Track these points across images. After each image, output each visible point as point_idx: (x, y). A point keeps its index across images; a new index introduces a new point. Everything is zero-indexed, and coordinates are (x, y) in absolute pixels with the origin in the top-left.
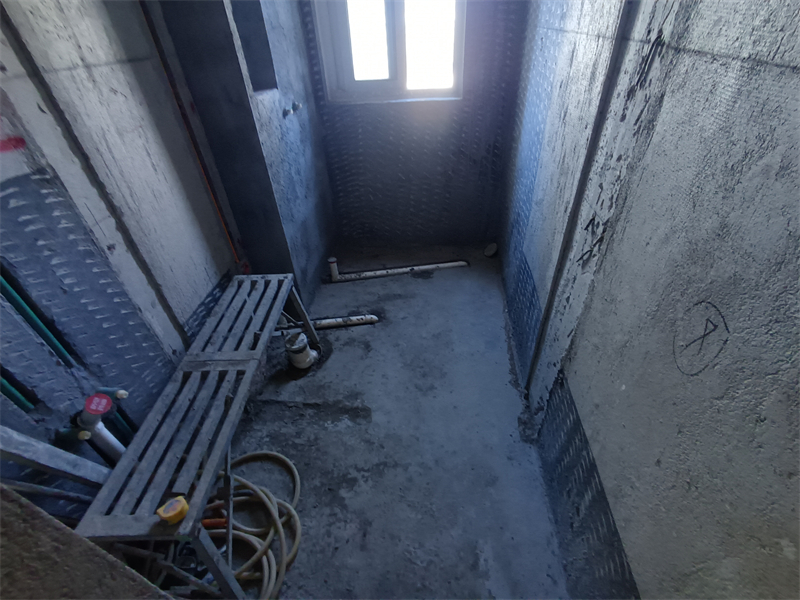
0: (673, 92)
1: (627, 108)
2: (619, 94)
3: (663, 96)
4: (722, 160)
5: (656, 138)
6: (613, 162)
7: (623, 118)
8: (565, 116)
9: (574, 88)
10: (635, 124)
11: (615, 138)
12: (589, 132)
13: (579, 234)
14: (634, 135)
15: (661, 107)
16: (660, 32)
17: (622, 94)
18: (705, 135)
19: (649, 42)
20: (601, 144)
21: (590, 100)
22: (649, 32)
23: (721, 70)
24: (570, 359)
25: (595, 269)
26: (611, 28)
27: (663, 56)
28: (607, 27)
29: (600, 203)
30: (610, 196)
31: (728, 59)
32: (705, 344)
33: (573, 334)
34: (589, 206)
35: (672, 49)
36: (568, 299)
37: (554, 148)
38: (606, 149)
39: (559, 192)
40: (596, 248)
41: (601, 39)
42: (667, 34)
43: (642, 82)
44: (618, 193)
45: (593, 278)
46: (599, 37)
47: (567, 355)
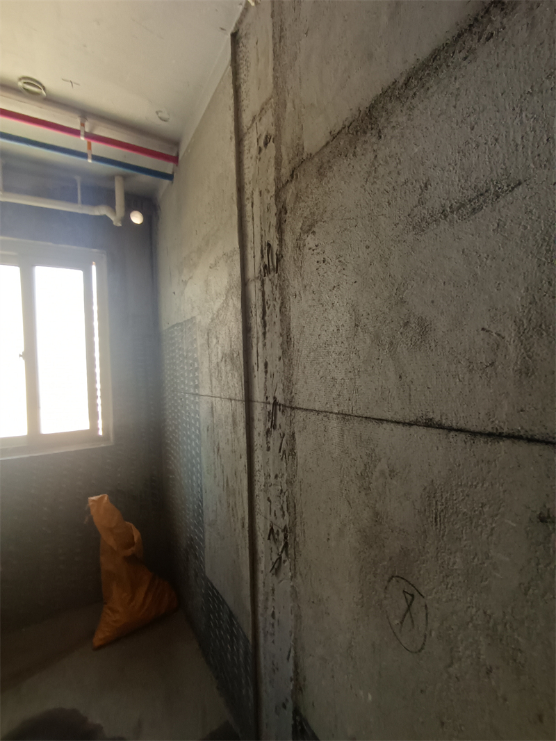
0: (300, 432)
1: (269, 442)
2: (259, 434)
3: (293, 434)
4: (352, 471)
5: (300, 461)
6: (272, 480)
7: (268, 449)
8: (218, 450)
9: (220, 431)
10: (280, 452)
11: (267, 463)
12: (244, 460)
13: (263, 545)
14: (282, 459)
15: (295, 441)
16: (275, 398)
17: (261, 433)
18: (334, 456)
19: (269, 403)
20: (257, 467)
21: (238, 439)
22: (267, 398)
23: (325, 419)
24: (301, 689)
25: (290, 574)
26: (238, 395)
27: (283, 411)
28: (236, 394)
29: (273, 514)
30: (280, 506)
31: (326, 413)
32: (413, 615)
33: (292, 654)
34: (263, 518)
35: (288, 407)
36: (273, 615)
37: (215, 474)
38: (262, 471)
39: (231, 511)
40: (283, 555)
41: (233, 401)
42: (280, 399)
43: (274, 426)
44: (285, 503)
45: (292, 584)
46: (231, 400)
47: (295, 686)
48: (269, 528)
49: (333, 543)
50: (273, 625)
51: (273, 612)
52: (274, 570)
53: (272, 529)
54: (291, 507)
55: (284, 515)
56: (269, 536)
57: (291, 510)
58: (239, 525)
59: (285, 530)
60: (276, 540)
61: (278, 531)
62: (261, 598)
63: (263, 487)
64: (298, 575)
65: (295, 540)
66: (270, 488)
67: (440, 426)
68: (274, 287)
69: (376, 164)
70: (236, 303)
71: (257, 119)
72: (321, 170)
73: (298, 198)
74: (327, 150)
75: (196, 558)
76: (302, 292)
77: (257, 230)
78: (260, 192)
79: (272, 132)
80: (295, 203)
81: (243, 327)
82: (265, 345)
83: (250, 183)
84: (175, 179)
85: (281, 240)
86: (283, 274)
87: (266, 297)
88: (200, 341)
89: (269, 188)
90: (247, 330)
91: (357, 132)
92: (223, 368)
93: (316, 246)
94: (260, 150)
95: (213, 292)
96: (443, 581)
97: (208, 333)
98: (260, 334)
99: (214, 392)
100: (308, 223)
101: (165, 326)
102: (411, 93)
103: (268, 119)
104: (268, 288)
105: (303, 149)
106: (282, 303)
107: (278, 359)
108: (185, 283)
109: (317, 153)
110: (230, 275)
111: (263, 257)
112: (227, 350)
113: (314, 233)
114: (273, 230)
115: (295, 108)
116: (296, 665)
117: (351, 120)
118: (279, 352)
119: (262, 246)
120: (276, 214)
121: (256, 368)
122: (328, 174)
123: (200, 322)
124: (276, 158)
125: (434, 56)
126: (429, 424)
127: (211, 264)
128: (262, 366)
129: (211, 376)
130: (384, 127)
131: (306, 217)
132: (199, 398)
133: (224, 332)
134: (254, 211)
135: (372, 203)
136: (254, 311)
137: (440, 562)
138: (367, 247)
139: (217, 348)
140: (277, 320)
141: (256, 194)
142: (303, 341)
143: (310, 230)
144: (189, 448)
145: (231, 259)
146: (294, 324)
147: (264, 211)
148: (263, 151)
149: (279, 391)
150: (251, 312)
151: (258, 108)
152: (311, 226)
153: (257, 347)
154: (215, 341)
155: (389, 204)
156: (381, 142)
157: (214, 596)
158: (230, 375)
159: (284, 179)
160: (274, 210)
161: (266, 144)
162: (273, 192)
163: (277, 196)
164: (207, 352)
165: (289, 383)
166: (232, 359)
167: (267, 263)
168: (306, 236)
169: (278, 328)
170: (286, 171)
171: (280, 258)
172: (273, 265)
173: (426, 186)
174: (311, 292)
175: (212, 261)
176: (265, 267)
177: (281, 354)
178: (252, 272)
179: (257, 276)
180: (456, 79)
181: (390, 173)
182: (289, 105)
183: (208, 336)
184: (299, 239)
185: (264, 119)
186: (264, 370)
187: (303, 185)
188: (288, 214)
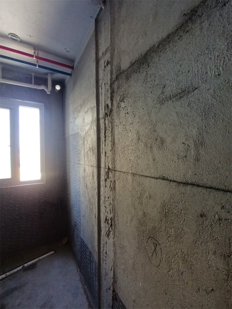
0: (117, 180)
1: (106, 184)
2: (102, 180)
3: (115, 181)
4: (136, 196)
5: (117, 191)
6: (107, 199)
7: (106, 186)
8: (87, 186)
9: (88, 179)
10: (110, 188)
11: (105, 192)
12: (96, 191)
13: (103, 225)
14: (111, 191)
15: (115, 184)
16: (108, 166)
18: (130, 190)
19: (106, 168)
20: (101, 194)
21: (94, 182)
22: (106, 166)
23: (127, 175)
24: (115, 282)
25: (113, 236)
26: (95, 165)
27: (111, 172)
28: (94, 164)
29: (107, 212)
30: (109, 209)
31: (127, 173)
32: (156, 252)
33: (113, 268)
34: (103, 214)
35: (113, 170)
36: (106, 253)
37: (85, 196)
38: (103, 195)
39: (91, 211)
40: (111, 229)
41: (93, 167)
42: (110, 167)
43: (108, 177)
44: (111, 208)
45: (113, 240)
46: (92, 166)
47: (114, 281)
48: (105, 218)
49: (128, 224)
50: (106, 257)
51: (106, 252)
52: (107, 235)
53: (106, 218)
54: (114, 210)
55: (111, 213)
56: (105, 221)
57: (114, 211)
58: (94, 217)
59: (111, 219)
60: (108, 223)
61: (108, 219)
62: (102, 246)
63: (103, 202)
64: (115, 237)
65: (115, 223)
66: (106, 202)
67: (167, 180)
68: (109, 122)
69: (147, 77)
70: (94, 128)
71: (104, 54)
72: (127, 77)
73: (118, 88)
74: (130, 69)
75: (77, 230)
76: (119, 125)
77: (103, 99)
78: (105, 84)
79: (110, 60)
80: (117, 90)
81: (97, 137)
82: (105, 145)
83: (101, 80)
84: (72, 75)
85: (112, 104)
86: (112, 117)
87: (106, 126)
88: (81, 142)
89: (108, 82)
90: (99, 139)
91: (141, 63)
92: (89, 154)
93: (125, 107)
94: (105, 67)
95: (86, 123)
96: (167, 239)
97: (84, 139)
98: (104, 140)
99: (85, 163)
100: (122, 98)
101: (67, 136)
102: (160, 50)
103: (108, 55)
104: (107, 122)
105: (121, 68)
106: (112, 129)
107: (110, 151)
108: (75, 118)
109: (126, 70)
110: (93, 116)
111: (105, 110)
112: (91, 147)
113: (124, 102)
114: (109, 99)
115: (118, 51)
116: (114, 273)
117: (138, 58)
118: (110, 148)
119: (105, 106)
120: (110, 93)
121: (102, 154)
122: (130, 79)
123: (81, 134)
124: (111, 71)
125: (168, 36)
126: (164, 179)
127: (86, 111)
128: (104, 153)
129: (84, 156)
130: (150, 63)
131: (121, 95)
132: (80, 165)
133: (90, 139)
134: (102, 91)
135: (145, 92)
136: (101, 131)
137: (166, 232)
138: (143, 109)
139: (87, 145)
140: (110, 135)
141: (103, 84)
142: (119, 144)
143: (122, 100)
144: (75, 185)
145: (93, 110)
146: (116, 137)
147: (106, 92)
148: (106, 67)
149: (110, 163)
150: (100, 131)
151: (105, 50)
152: (123, 99)
153: (102, 146)
154: (86, 142)
155: (151, 93)
156: (149, 68)
157: (84, 246)
158: (92, 156)
159: (113, 79)
160: (110, 91)
161: (107, 65)
162: (109, 84)
163: (111, 86)
164: (83, 147)
165: (114, 161)
166: (93, 150)
167: (106, 112)
168: (121, 103)
169: (110, 139)
170: (114, 76)
171: (111, 111)
172: (109, 113)
173: (164, 87)
174: (123, 125)
175: (86, 110)
176: (106, 114)
177: (111, 149)
178: (101, 115)
179: (103, 117)
180: (175, 46)
181: (152, 80)
182: (116, 51)
183: (84, 140)
184: (119, 104)
185: (107, 55)
186: (105, 155)
187: (121, 82)
188: (115, 94)
